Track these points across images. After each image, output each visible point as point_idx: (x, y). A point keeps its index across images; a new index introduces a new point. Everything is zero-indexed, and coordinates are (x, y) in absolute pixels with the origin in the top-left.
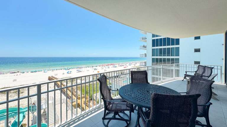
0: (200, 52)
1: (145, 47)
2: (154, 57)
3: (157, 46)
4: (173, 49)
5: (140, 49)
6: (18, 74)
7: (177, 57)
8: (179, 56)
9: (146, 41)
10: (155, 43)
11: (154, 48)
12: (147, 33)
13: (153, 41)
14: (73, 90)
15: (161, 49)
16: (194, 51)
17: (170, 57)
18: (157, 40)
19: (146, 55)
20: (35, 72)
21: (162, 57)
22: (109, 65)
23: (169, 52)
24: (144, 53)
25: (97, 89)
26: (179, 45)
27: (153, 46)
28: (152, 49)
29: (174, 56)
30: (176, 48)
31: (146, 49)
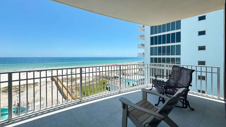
0: (205, 49)
1: (143, 45)
3: (156, 44)
4: (173, 48)
5: (138, 47)
7: (178, 56)
8: (180, 55)
9: (144, 39)
10: (153, 41)
11: (152, 46)
13: (152, 38)
15: (160, 48)
16: (197, 48)
17: (171, 56)
18: (156, 37)
21: (162, 57)
24: (142, 53)
26: (180, 42)
27: (152, 44)
28: (151, 48)
29: (175, 55)
30: (176, 45)
31: (144, 48)
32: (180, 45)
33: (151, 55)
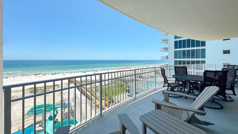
0: (229, 53)
1: (166, 49)
2: (176, 59)
3: (180, 47)
4: (198, 51)
5: (161, 51)
6: (41, 75)
7: (203, 59)
9: (167, 43)
10: (178, 44)
12: (169, 34)
13: (176, 42)
14: (92, 92)
15: (184, 51)
16: (222, 52)
17: (195, 59)
18: (180, 41)
19: (167, 57)
20: (55, 74)
21: (186, 60)
22: (125, 68)
23: (193, 54)
24: (165, 56)
25: (116, 92)
26: (205, 46)
27: (176, 47)
28: (175, 51)
29: (200, 58)
30: (201, 49)
31: (168, 51)
32: (205, 49)
33: (175, 58)
